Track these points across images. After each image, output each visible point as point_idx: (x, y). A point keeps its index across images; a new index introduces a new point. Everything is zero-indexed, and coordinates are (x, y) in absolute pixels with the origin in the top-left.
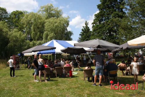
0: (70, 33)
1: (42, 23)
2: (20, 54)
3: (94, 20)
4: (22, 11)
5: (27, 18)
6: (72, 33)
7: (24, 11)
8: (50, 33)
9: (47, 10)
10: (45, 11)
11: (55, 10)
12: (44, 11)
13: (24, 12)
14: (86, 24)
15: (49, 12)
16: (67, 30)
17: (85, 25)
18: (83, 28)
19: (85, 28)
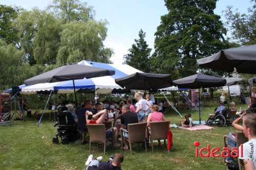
0: (109, 52)
1: (54, 30)
2: (11, 89)
3: (159, 28)
4: (12, 7)
5: (24, 19)
6: (113, 53)
7: (17, 7)
8: (72, 49)
9: (65, 7)
10: (61, 8)
11: (80, 7)
12: (58, 7)
13: (18, 10)
14: (141, 36)
15: (68, 9)
16: (102, 45)
17: (140, 38)
18: (135, 43)
19: (139, 43)
